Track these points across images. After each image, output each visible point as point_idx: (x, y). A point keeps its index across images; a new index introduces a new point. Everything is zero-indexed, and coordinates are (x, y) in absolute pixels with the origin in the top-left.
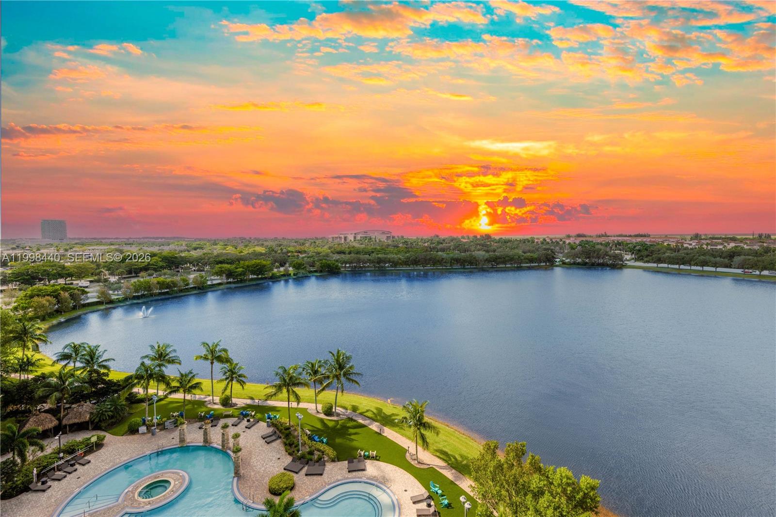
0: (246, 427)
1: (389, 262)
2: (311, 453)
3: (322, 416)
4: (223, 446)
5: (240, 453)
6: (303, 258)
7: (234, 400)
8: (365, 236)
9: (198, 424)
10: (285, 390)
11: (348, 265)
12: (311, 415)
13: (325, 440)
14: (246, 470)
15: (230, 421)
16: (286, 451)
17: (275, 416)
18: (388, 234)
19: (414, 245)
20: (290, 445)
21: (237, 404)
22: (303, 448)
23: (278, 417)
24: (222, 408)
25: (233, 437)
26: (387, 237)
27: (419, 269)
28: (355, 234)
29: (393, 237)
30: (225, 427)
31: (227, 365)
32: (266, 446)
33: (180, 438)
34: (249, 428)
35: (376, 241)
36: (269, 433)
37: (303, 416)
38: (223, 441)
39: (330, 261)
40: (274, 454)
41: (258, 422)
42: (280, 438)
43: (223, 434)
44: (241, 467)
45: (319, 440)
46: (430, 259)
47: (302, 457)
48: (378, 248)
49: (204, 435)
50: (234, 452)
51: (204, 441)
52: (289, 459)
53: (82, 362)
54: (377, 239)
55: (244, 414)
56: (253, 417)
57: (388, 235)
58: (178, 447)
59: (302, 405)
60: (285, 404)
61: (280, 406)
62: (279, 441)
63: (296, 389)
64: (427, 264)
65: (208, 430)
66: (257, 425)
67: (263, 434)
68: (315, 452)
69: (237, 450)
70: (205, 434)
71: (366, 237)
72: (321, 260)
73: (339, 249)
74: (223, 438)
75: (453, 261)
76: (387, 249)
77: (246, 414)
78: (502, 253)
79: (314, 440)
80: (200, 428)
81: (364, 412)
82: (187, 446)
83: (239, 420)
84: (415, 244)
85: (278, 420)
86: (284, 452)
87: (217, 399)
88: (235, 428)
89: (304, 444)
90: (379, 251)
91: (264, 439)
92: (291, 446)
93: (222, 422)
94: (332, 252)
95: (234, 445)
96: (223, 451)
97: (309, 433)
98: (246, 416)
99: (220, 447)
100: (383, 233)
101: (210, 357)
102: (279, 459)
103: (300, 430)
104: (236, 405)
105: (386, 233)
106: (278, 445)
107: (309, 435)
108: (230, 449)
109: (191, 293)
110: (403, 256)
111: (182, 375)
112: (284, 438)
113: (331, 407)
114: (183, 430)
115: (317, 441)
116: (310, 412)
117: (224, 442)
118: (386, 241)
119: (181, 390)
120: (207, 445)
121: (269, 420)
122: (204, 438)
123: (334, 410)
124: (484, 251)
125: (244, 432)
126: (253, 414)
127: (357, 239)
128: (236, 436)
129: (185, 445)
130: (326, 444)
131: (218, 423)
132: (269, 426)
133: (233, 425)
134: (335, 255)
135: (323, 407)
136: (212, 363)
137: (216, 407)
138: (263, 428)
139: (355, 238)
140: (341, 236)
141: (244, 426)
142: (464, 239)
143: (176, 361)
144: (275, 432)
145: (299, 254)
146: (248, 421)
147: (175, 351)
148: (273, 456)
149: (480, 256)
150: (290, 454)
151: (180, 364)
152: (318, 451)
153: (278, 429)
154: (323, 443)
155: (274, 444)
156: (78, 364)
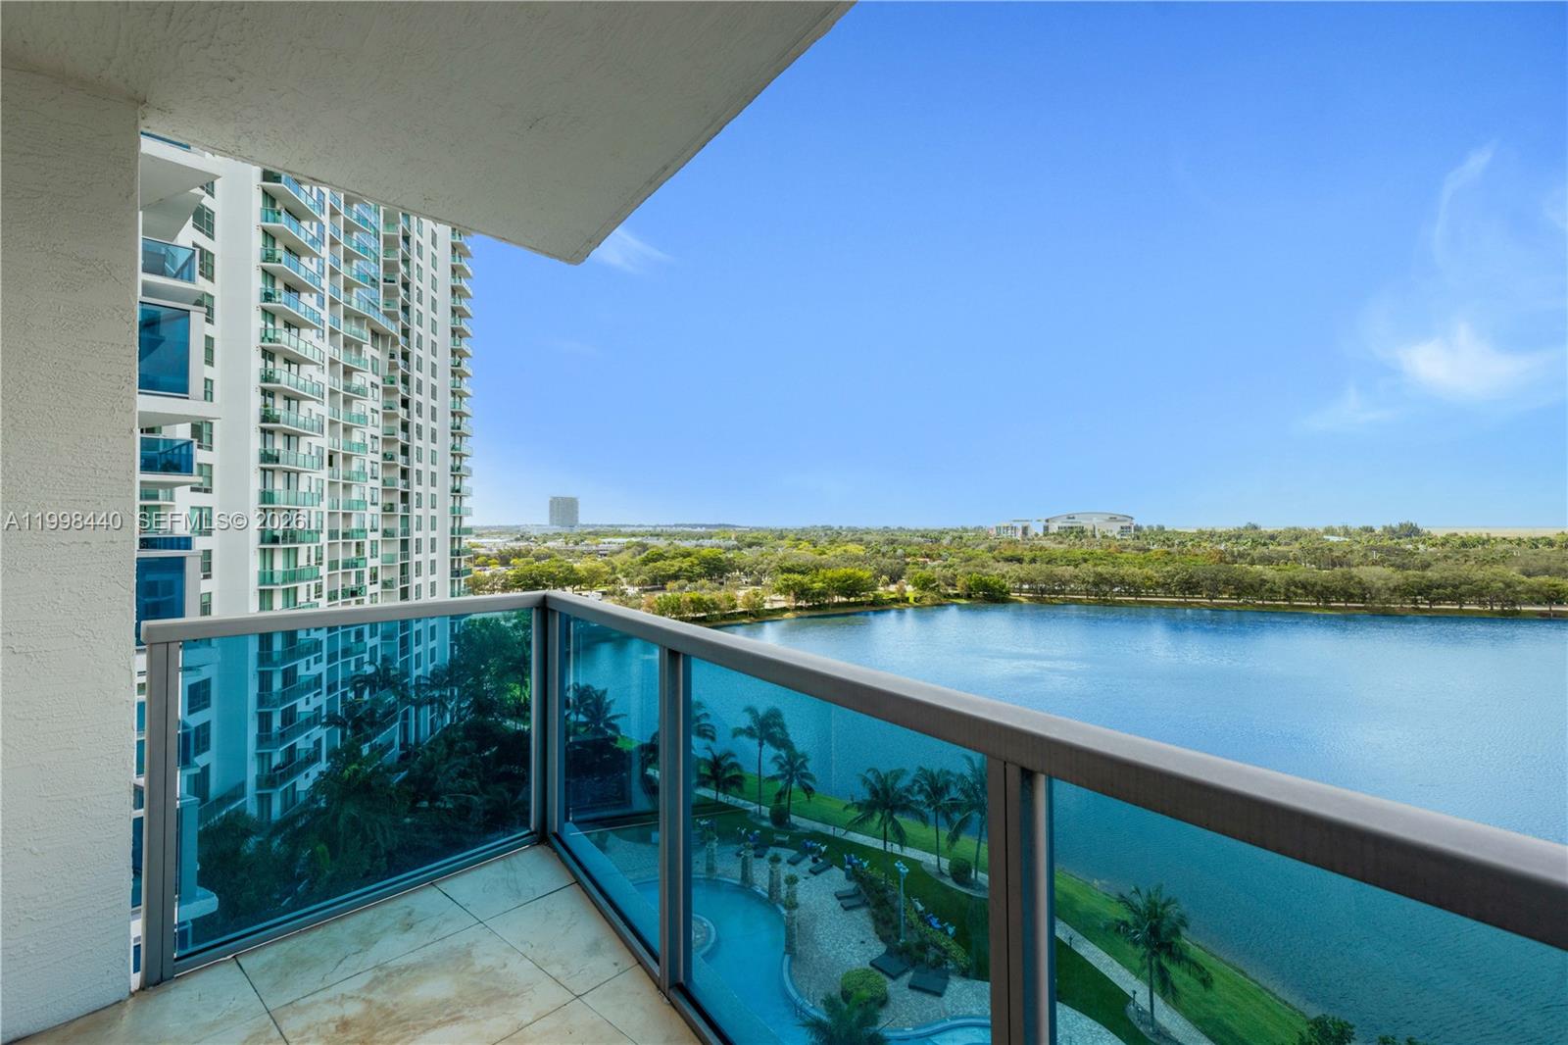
0: (811, 871)
1: (1122, 582)
2: (922, 947)
3: (949, 883)
4: (771, 894)
5: (797, 911)
6: (934, 568)
7: (793, 819)
8: (1070, 525)
9: (734, 848)
10: (878, 817)
11: (1026, 587)
12: (924, 873)
13: (951, 930)
14: (805, 947)
15: (786, 854)
16: (877, 933)
17: (861, 863)
18: (1125, 521)
19: (1189, 547)
20: (886, 923)
21: (798, 827)
22: (908, 935)
23: (865, 864)
24: (774, 828)
25: (786, 881)
26: (1122, 528)
27: (1197, 603)
28: (1047, 521)
29: (1138, 529)
30: (775, 860)
31: (783, 753)
32: (841, 914)
33: (708, 864)
34: (815, 874)
35: (1094, 536)
36: (849, 890)
37: (907, 870)
38: (771, 886)
39: (988, 576)
40: (855, 932)
41: (831, 866)
42: (868, 904)
43: (771, 873)
44: (797, 939)
45: (938, 926)
46: (1227, 583)
47: (905, 950)
48: (1099, 551)
49: (742, 866)
50: (785, 907)
51: (742, 878)
52: (879, 949)
53: (586, 716)
54: (1097, 533)
55: (803, 844)
56: (823, 855)
57: (1126, 524)
58: (704, 879)
59: (911, 853)
60: (878, 844)
61: (871, 845)
62: (864, 910)
63: (896, 816)
64: (1220, 593)
65: (749, 860)
66: (828, 872)
67: (838, 889)
68: (931, 948)
69: (792, 906)
70: (745, 866)
71: (1072, 528)
72: (969, 573)
73: (1008, 553)
74: (771, 879)
75: (1293, 588)
76: (1118, 555)
77: (811, 847)
78: (1446, 574)
79: (931, 925)
80: (738, 855)
82: (716, 880)
83: (800, 856)
84: (1193, 545)
85: (866, 870)
86: (872, 933)
87: (766, 811)
88: (793, 868)
89: (911, 927)
90: (1101, 559)
91: (839, 899)
92: (885, 922)
93: (772, 851)
94: (994, 558)
95: (787, 897)
96: (771, 900)
97: (920, 908)
98: (811, 850)
99: (766, 895)
100: (1113, 519)
101: (757, 732)
102: (863, 942)
103: (903, 898)
104: (795, 827)
105: (1118, 518)
106: (862, 917)
107: (922, 912)
108: (781, 902)
109: (739, 622)
110: (1157, 572)
111: (715, 757)
112: (874, 907)
113: (968, 871)
114: (712, 850)
115: (935, 928)
116: (926, 869)
117: (773, 887)
118: (1118, 537)
119: (713, 784)
120: (747, 886)
121: (849, 867)
122: (742, 872)
123: (973, 876)
124: (1392, 566)
125: (806, 878)
126: (823, 849)
127: (1050, 531)
128: (792, 881)
129: (714, 878)
130: (954, 938)
131: (765, 852)
132: (849, 878)
133: (789, 862)
134: (1000, 564)
135: (950, 863)
136: (761, 745)
137: (765, 824)
138: (837, 878)
139: (1046, 528)
140: (1015, 524)
141: (807, 868)
142: (1333, 535)
143: (708, 733)
144: (860, 892)
145: (928, 560)
146: (815, 860)
147: (706, 715)
148: (853, 936)
149: (1374, 580)
150: (883, 939)
151: (713, 739)
152: (935, 947)
153: (864, 886)
154: (947, 933)
155: (856, 914)
156: (582, 718)
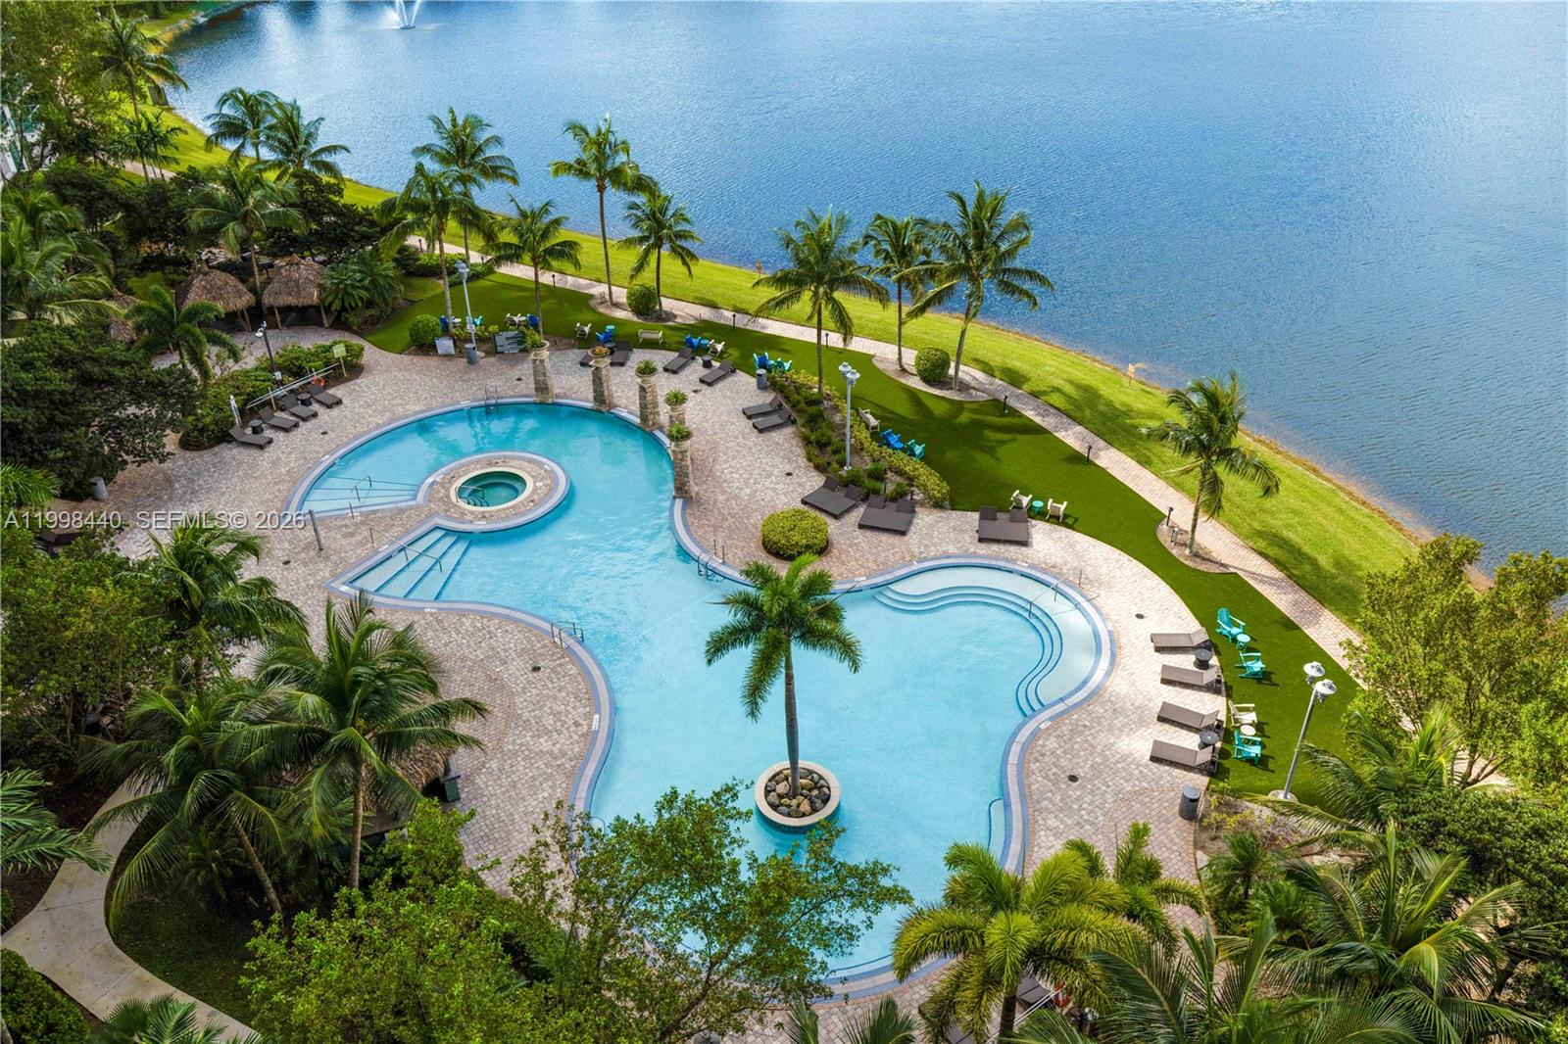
0: (702, 381)
2: (877, 475)
3: (916, 383)
4: (644, 418)
5: (688, 442)
7: (667, 304)
9: (577, 354)
10: (807, 295)
12: (880, 375)
13: (918, 449)
14: (705, 487)
15: (660, 358)
16: (810, 460)
17: (780, 364)
20: (822, 445)
21: (675, 316)
22: (857, 459)
23: (787, 366)
24: (635, 319)
25: (668, 401)
30: (646, 371)
31: (641, 199)
32: (754, 437)
33: (536, 382)
34: (710, 384)
36: (763, 405)
37: (858, 375)
38: (643, 407)
40: (778, 461)
41: (733, 371)
42: (794, 422)
43: (642, 389)
44: (691, 476)
45: (901, 445)
47: (851, 482)
49: (594, 382)
50: (671, 437)
51: (595, 399)
52: (814, 481)
53: (272, 148)
55: (691, 343)
56: (720, 356)
58: (535, 403)
59: (858, 345)
60: (809, 335)
61: (793, 336)
62: (789, 431)
63: (838, 295)
65: (604, 372)
66: (730, 379)
67: (747, 404)
68: (889, 474)
69: (681, 436)
70: (598, 381)
74: (643, 397)
77: (700, 346)
79: (889, 445)
80: (584, 364)
81: (1045, 393)
82: (554, 404)
83: (683, 360)
85: (788, 374)
86: (802, 461)
87: (621, 294)
88: (674, 378)
89: (858, 449)
91: (749, 417)
92: (822, 447)
93: (638, 357)
95: (672, 422)
96: (644, 429)
97: (873, 422)
98: (701, 350)
99: (637, 421)
101: (593, 168)
102: (789, 474)
103: (848, 411)
104: (671, 316)
106: (786, 439)
107: (874, 428)
108: (661, 429)
111: (524, 215)
112: (803, 426)
113: (945, 364)
114: (542, 361)
115: (895, 449)
116: (880, 366)
117: (646, 408)
119: (527, 257)
120: (604, 409)
121: (762, 371)
122: (595, 391)
123: (951, 371)
125: (695, 391)
126: (719, 347)
128: (677, 400)
129: (550, 401)
130: (922, 459)
131: (627, 358)
132: (762, 387)
133: (666, 370)
135: (919, 359)
136: (601, 189)
137: (620, 314)
138: (744, 389)
141: (695, 377)
143: (502, 171)
144: (780, 405)
146: (707, 365)
147: (497, 140)
148: (774, 466)
150: (817, 467)
151: (515, 181)
152: (896, 473)
153: (787, 398)
154: (913, 454)
155: (775, 435)
156: (266, 154)
